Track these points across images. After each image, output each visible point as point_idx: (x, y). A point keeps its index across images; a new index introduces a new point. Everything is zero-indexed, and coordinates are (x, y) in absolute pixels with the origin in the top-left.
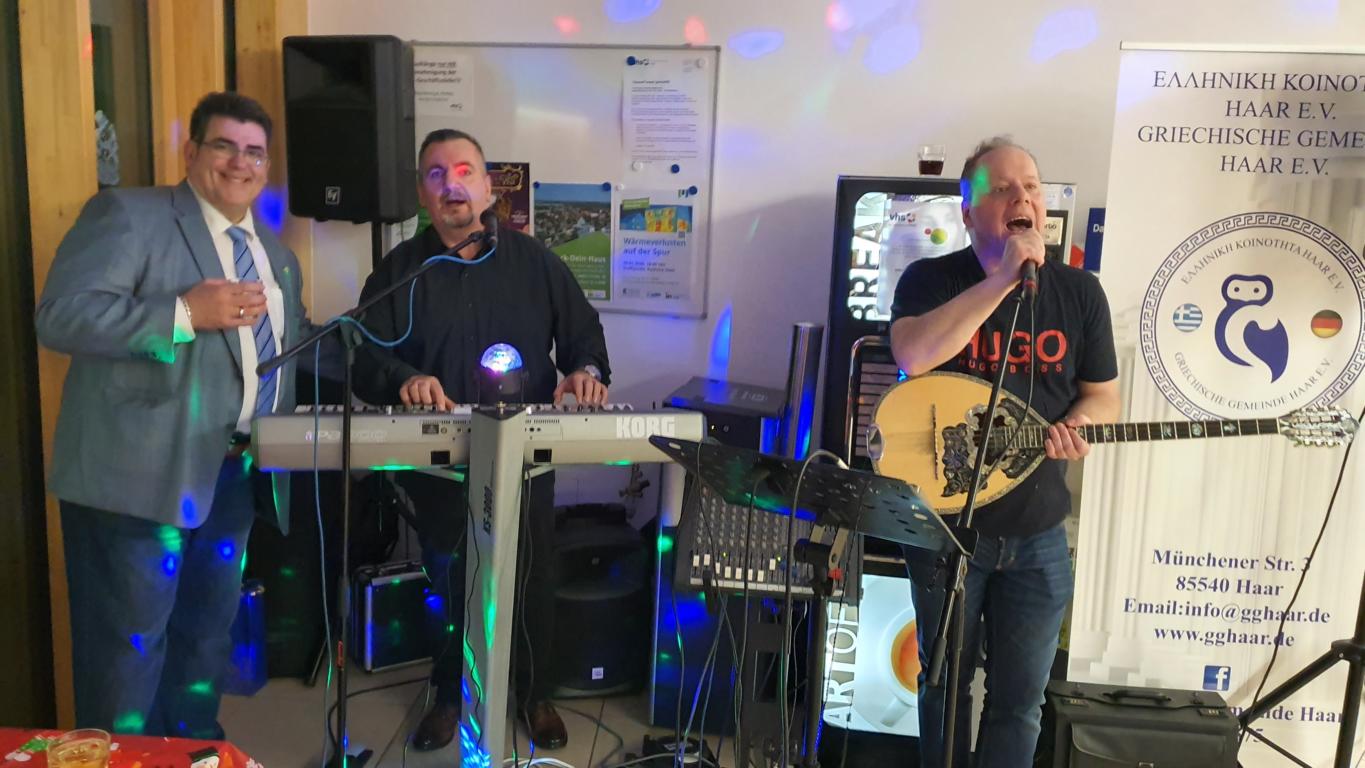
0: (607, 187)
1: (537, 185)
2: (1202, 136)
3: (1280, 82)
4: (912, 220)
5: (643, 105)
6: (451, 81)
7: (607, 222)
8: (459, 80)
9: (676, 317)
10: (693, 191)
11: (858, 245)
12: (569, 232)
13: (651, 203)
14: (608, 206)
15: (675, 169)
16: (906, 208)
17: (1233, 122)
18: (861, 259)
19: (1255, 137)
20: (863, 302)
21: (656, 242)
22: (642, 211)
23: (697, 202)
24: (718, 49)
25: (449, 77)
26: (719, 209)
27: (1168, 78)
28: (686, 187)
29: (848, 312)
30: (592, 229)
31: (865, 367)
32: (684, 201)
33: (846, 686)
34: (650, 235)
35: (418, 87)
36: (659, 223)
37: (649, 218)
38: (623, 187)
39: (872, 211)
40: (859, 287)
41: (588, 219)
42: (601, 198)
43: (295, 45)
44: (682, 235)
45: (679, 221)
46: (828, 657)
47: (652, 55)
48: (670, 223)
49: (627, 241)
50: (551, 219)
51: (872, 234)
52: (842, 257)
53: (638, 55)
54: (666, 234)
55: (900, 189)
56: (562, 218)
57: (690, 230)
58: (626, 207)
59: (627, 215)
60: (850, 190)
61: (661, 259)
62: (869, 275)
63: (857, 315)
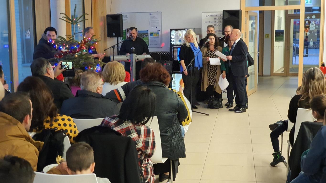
0: (148, 31)
1: (138, 31)
2: (212, 22)
3: (220, 16)
4: (177, 33)
5: (152, 20)
6: (126, 18)
7: (148, 35)
8: (127, 18)
9: (158, 48)
10: (159, 30)
11: (172, 36)
12: (143, 37)
13: (154, 32)
14: (148, 33)
15: (157, 28)
16: (177, 32)
17: (215, 20)
18: (172, 38)
19: (218, 22)
20: (173, 42)
21: (155, 38)
22: (153, 34)
23: (160, 32)
24: (161, 12)
25: (126, 17)
26: (163, 33)
27: (208, 15)
28: (158, 30)
29: (172, 44)
30: (146, 36)
31: (174, 50)
32: (158, 32)
33: (175, 87)
34: (154, 37)
35: (123, 19)
36: (155, 35)
37: (154, 34)
38: (150, 30)
39: (173, 32)
40: (172, 41)
41: (145, 35)
42: (147, 32)
43: (108, 16)
44: (158, 36)
45: (158, 35)
46: (172, 84)
47: (153, 13)
48: (156, 35)
49: (151, 38)
50: (140, 36)
51: (173, 35)
52: (171, 38)
53: (151, 13)
54: (156, 36)
55: (176, 30)
56: (142, 35)
57: (159, 36)
58: (151, 33)
59: (151, 34)
60: (171, 30)
61: (156, 40)
62: (173, 39)
63: (173, 44)
